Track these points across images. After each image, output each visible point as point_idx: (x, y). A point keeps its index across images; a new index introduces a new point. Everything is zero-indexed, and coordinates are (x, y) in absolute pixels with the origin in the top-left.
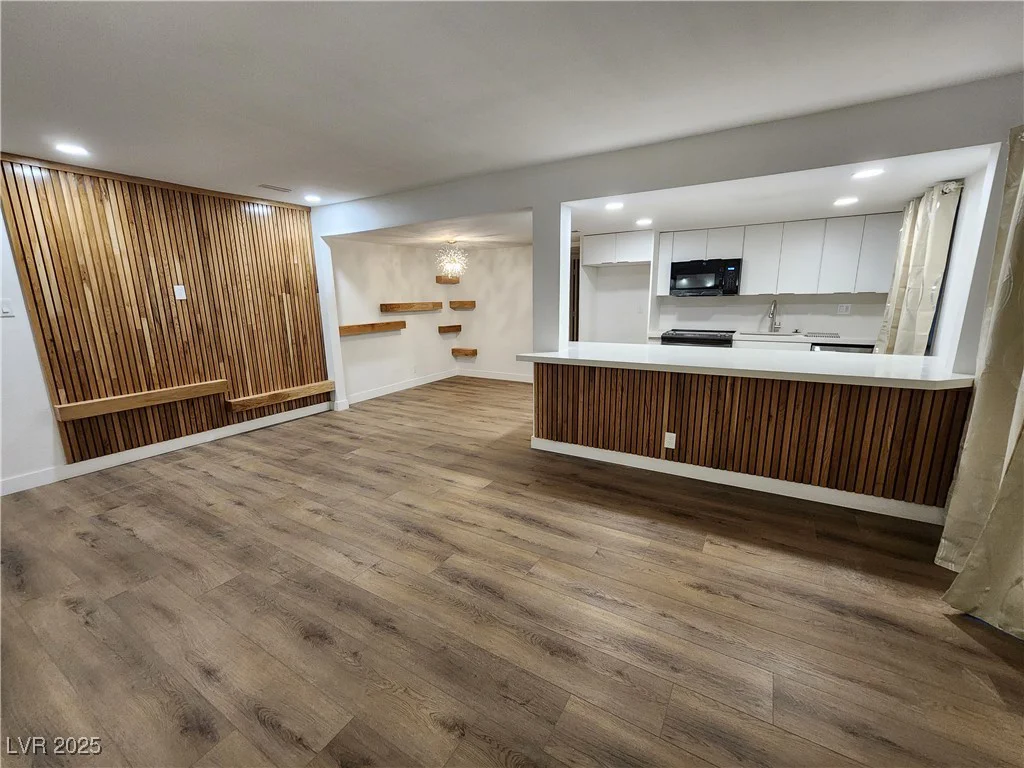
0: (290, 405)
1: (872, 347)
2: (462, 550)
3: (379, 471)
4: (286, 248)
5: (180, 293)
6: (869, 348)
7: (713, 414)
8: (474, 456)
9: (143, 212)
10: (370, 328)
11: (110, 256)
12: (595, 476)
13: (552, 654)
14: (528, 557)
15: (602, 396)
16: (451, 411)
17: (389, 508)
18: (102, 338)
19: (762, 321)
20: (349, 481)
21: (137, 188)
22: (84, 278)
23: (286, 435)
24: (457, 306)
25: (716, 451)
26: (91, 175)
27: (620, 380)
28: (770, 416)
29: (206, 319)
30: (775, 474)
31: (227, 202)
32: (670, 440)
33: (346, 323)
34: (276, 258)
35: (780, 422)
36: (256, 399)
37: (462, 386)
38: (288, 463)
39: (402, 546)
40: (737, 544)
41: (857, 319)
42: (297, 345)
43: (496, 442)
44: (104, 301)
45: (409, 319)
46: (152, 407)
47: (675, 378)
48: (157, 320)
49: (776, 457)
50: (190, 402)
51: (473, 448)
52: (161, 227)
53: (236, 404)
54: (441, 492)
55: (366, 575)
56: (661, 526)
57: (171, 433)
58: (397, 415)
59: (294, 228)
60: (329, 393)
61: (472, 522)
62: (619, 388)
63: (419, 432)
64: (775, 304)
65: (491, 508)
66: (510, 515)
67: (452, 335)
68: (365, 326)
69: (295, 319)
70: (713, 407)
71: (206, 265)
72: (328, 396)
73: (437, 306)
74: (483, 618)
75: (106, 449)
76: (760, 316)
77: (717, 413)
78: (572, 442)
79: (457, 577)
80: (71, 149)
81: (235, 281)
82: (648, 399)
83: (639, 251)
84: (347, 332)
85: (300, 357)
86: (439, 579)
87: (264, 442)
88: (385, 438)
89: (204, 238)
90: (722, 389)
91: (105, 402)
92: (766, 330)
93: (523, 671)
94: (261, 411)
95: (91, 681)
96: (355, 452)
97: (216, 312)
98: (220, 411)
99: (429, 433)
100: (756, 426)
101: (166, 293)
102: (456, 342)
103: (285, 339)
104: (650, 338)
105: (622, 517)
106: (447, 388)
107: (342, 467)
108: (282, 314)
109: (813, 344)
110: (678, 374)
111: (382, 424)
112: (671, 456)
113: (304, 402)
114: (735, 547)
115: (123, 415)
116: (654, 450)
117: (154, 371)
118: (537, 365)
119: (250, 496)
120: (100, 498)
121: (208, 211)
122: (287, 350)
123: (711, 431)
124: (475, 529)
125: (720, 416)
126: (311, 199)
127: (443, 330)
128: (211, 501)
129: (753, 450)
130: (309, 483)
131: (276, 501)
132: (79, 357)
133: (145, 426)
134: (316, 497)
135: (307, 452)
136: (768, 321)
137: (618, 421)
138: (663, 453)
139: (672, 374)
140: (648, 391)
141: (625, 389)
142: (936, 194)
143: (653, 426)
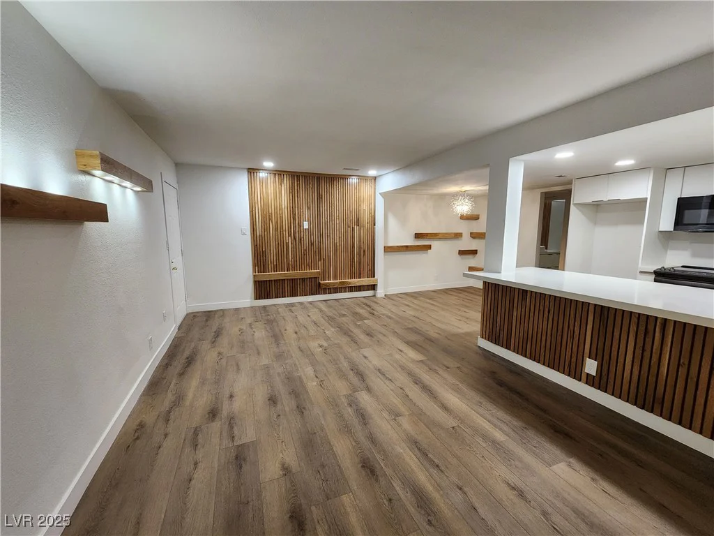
0: (351, 289)
2: (369, 389)
3: (368, 335)
4: (359, 201)
5: (306, 225)
7: (639, 352)
8: (430, 340)
9: (296, 187)
10: (405, 248)
11: (281, 209)
12: (509, 378)
13: (363, 466)
14: (403, 409)
16: (443, 309)
17: (355, 355)
18: (273, 244)
20: (350, 336)
21: (295, 176)
22: (270, 219)
23: (342, 305)
24: (475, 236)
26: (279, 173)
29: (315, 238)
31: (332, 179)
32: (591, 367)
33: (391, 244)
34: (354, 207)
36: (334, 284)
37: (466, 294)
38: (331, 319)
39: (343, 376)
40: (598, 478)
42: (360, 255)
43: (454, 335)
44: (276, 229)
45: (435, 244)
46: (287, 279)
47: (598, 311)
48: (295, 238)
50: (303, 280)
51: (436, 335)
52: (302, 194)
53: (323, 284)
54: (390, 355)
55: (315, 383)
56: (531, 433)
57: (293, 294)
58: (408, 305)
59: (366, 190)
60: (374, 285)
61: (390, 378)
62: (547, 310)
63: (411, 318)
65: (410, 374)
66: (417, 381)
67: (471, 256)
68: (402, 246)
69: (360, 241)
70: (639, 344)
71: (319, 211)
72: (373, 287)
73: (458, 236)
74: (346, 429)
75: (268, 296)
77: (643, 350)
78: (506, 348)
79: (353, 403)
80: (269, 164)
81: (332, 220)
82: (571, 324)
84: (388, 249)
85: (360, 263)
86: (344, 400)
87: (330, 307)
88: (388, 317)
89: (320, 197)
90: (650, 328)
91: (271, 275)
93: (339, 466)
94: (336, 290)
95: (203, 382)
96: (365, 321)
97: (321, 235)
98: (316, 287)
99: (417, 320)
100: (693, 375)
101: (300, 225)
102: (472, 261)
103: (353, 251)
104: (641, 272)
105: (501, 414)
106: (456, 294)
107: (352, 327)
108: (353, 237)
110: (602, 306)
111: (394, 309)
112: (590, 381)
113: (360, 288)
114: (593, 480)
115: (276, 281)
116: (576, 373)
117: (291, 263)
118: (485, 283)
119: (303, 331)
120: (256, 317)
121: (324, 186)
122: (353, 258)
123: (636, 368)
124: (387, 382)
125: (647, 354)
126: (372, 172)
127: (462, 253)
128: (288, 328)
129: (688, 401)
130: (330, 332)
131: (309, 336)
132: (264, 252)
133: (283, 289)
134: (327, 339)
135: (344, 315)
137: (544, 338)
138: (584, 377)
139: (595, 305)
140: (572, 316)
141: (552, 312)
143: (575, 350)
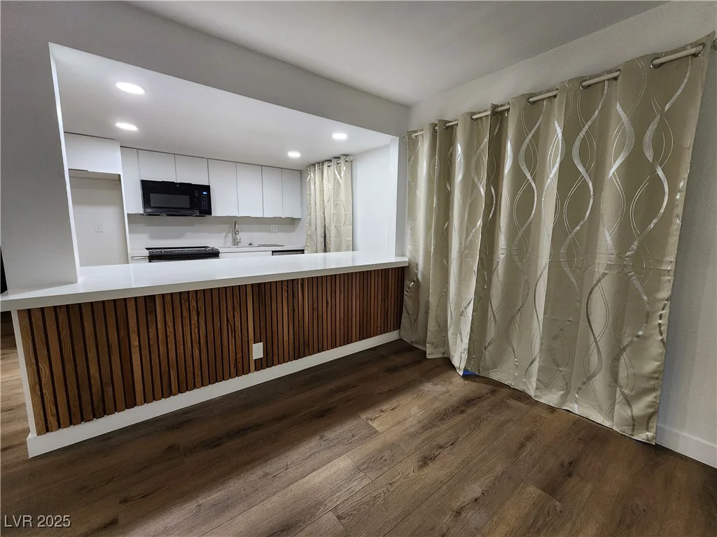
1: (303, 250)
6: (302, 251)
7: (291, 313)
19: (226, 237)
25: (297, 345)
27: (193, 304)
28: (327, 303)
30: (334, 346)
32: (257, 351)
35: (333, 306)
47: (256, 289)
49: (334, 332)
62: (194, 314)
64: (234, 224)
70: (291, 308)
76: (224, 234)
77: (294, 311)
82: (230, 316)
83: (107, 161)
90: (295, 290)
92: (230, 244)
100: (320, 313)
109: (273, 252)
110: (258, 284)
112: (261, 365)
114: (382, 412)
116: (243, 367)
123: (291, 326)
129: (320, 333)
136: (230, 235)
138: (252, 366)
139: (252, 285)
140: (230, 308)
141: (202, 313)
142: (342, 161)
143: (239, 343)
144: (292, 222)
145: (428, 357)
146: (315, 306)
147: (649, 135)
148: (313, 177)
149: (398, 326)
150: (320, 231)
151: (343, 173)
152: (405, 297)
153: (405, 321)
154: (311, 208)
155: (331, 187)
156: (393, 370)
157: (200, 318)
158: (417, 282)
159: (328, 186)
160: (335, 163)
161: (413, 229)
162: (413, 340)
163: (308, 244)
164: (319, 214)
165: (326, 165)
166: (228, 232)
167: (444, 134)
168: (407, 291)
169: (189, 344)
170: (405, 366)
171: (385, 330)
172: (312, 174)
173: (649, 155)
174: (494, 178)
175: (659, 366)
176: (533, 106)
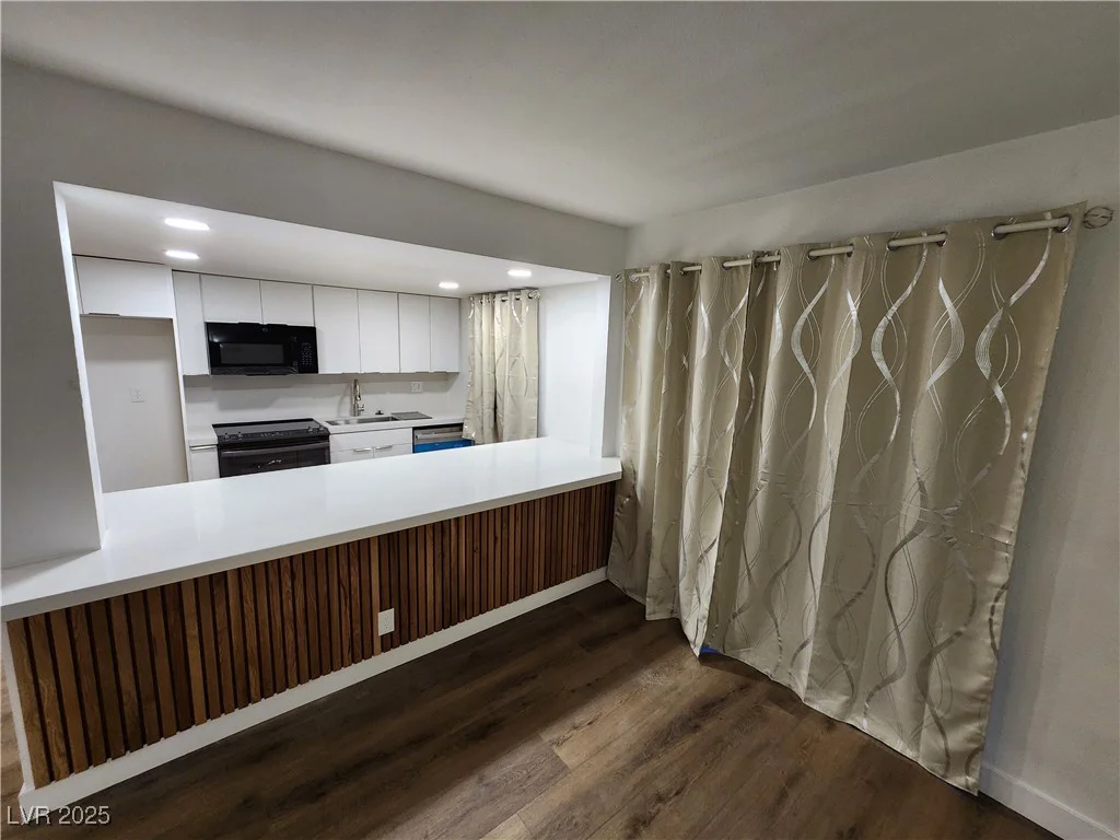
1: (462, 425)
6: (460, 426)
7: (438, 560)
15: (249, 605)
19: (340, 403)
25: (447, 606)
27: (285, 562)
28: (495, 538)
30: (505, 601)
32: (386, 622)
35: (505, 542)
41: (427, 395)
47: (385, 542)
49: (504, 581)
62: (286, 577)
70: (438, 551)
76: (338, 398)
77: (443, 556)
82: (344, 573)
83: (151, 299)
92: (346, 414)
100: (484, 555)
109: (414, 429)
112: (390, 642)
114: (574, 728)
116: (362, 652)
123: (438, 582)
125: (446, 558)
129: (484, 585)
136: (347, 400)
137: (290, 635)
138: (378, 646)
140: (343, 562)
141: (299, 576)
142: (523, 297)
143: (356, 616)
144: (444, 379)
145: (648, 618)
146: (477, 544)
147: (984, 338)
148: (480, 314)
149: (604, 560)
150: (488, 401)
151: (524, 314)
152: (616, 519)
153: (615, 554)
154: (474, 360)
155: (506, 333)
156: (592, 643)
157: (296, 582)
158: (633, 497)
159: (501, 332)
160: (513, 298)
161: (631, 419)
162: (626, 586)
163: (470, 415)
164: (487, 370)
165: (498, 298)
166: (345, 395)
167: (680, 282)
168: (619, 510)
169: (279, 624)
170: (612, 635)
171: (584, 569)
172: (477, 310)
173: (985, 367)
174: (755, 361)
175: (987, 684)
176: (814, 261)
